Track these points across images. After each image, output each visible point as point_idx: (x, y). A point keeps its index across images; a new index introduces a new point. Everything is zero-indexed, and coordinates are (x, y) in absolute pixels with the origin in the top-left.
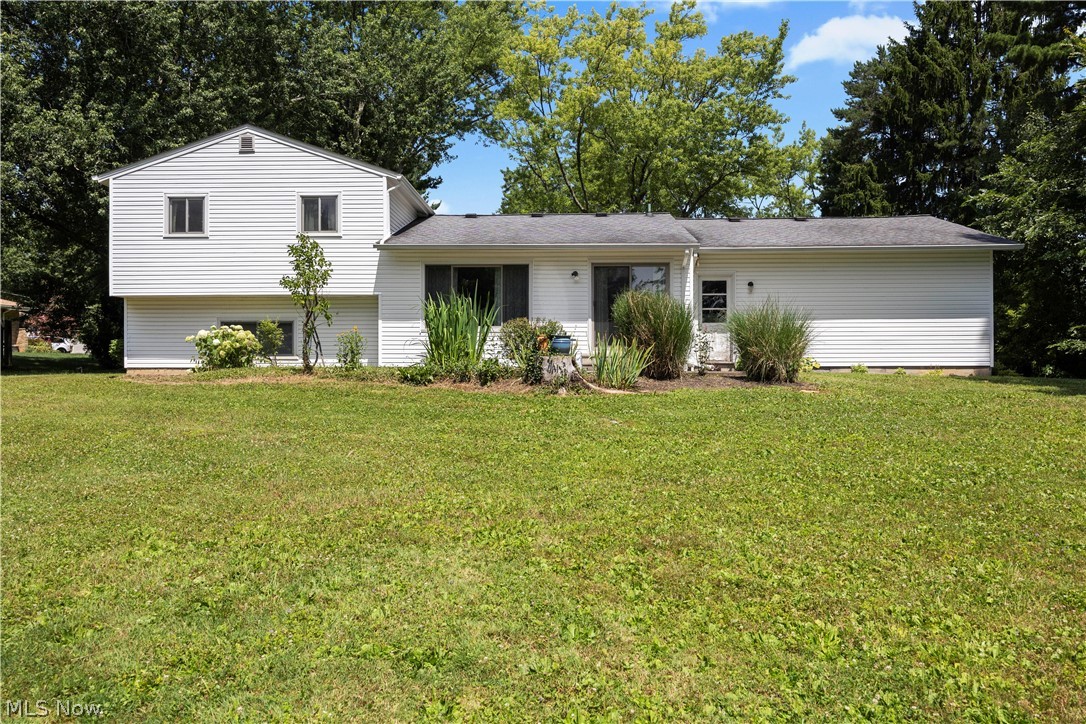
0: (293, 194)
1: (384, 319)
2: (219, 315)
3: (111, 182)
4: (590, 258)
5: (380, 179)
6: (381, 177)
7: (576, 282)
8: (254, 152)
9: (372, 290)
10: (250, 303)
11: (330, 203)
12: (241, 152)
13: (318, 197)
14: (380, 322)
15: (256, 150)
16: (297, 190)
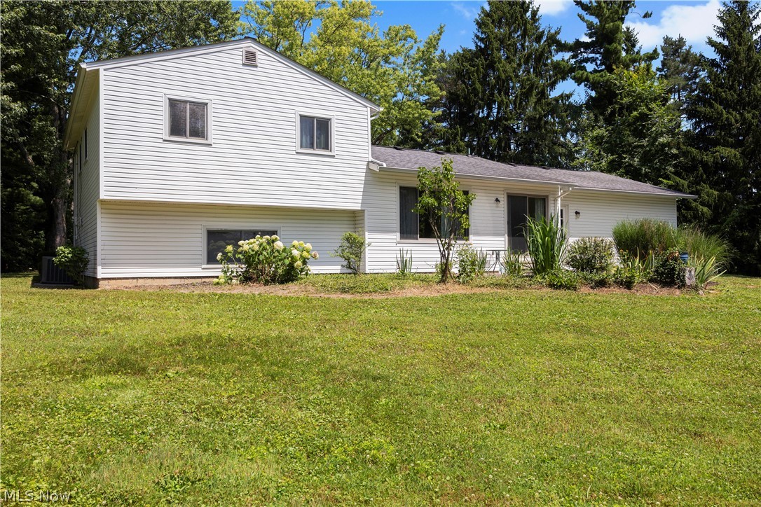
0: (293, 112)
1: (370, 231)
2: (204, 223)
3: (102, 73)
4: (506, 189)
5: (365, 109)
6: (366, 107)
7: (497, 207)
8: (256, 67)
9: (360, 205)
10: (236, 212)
11: (324, 125)
12: (244, 65)
13: (314, 118)
14: (366, 233)
15: (259, 65)
16: (297, 108)
